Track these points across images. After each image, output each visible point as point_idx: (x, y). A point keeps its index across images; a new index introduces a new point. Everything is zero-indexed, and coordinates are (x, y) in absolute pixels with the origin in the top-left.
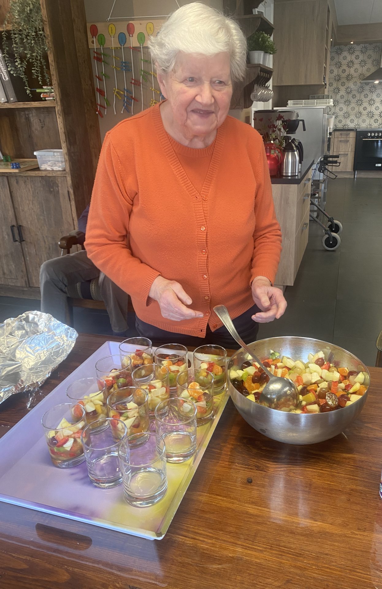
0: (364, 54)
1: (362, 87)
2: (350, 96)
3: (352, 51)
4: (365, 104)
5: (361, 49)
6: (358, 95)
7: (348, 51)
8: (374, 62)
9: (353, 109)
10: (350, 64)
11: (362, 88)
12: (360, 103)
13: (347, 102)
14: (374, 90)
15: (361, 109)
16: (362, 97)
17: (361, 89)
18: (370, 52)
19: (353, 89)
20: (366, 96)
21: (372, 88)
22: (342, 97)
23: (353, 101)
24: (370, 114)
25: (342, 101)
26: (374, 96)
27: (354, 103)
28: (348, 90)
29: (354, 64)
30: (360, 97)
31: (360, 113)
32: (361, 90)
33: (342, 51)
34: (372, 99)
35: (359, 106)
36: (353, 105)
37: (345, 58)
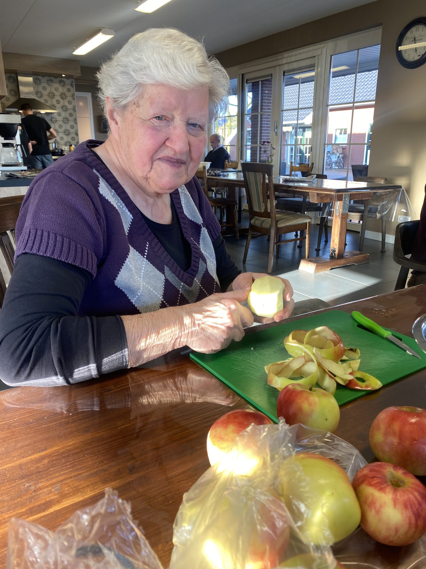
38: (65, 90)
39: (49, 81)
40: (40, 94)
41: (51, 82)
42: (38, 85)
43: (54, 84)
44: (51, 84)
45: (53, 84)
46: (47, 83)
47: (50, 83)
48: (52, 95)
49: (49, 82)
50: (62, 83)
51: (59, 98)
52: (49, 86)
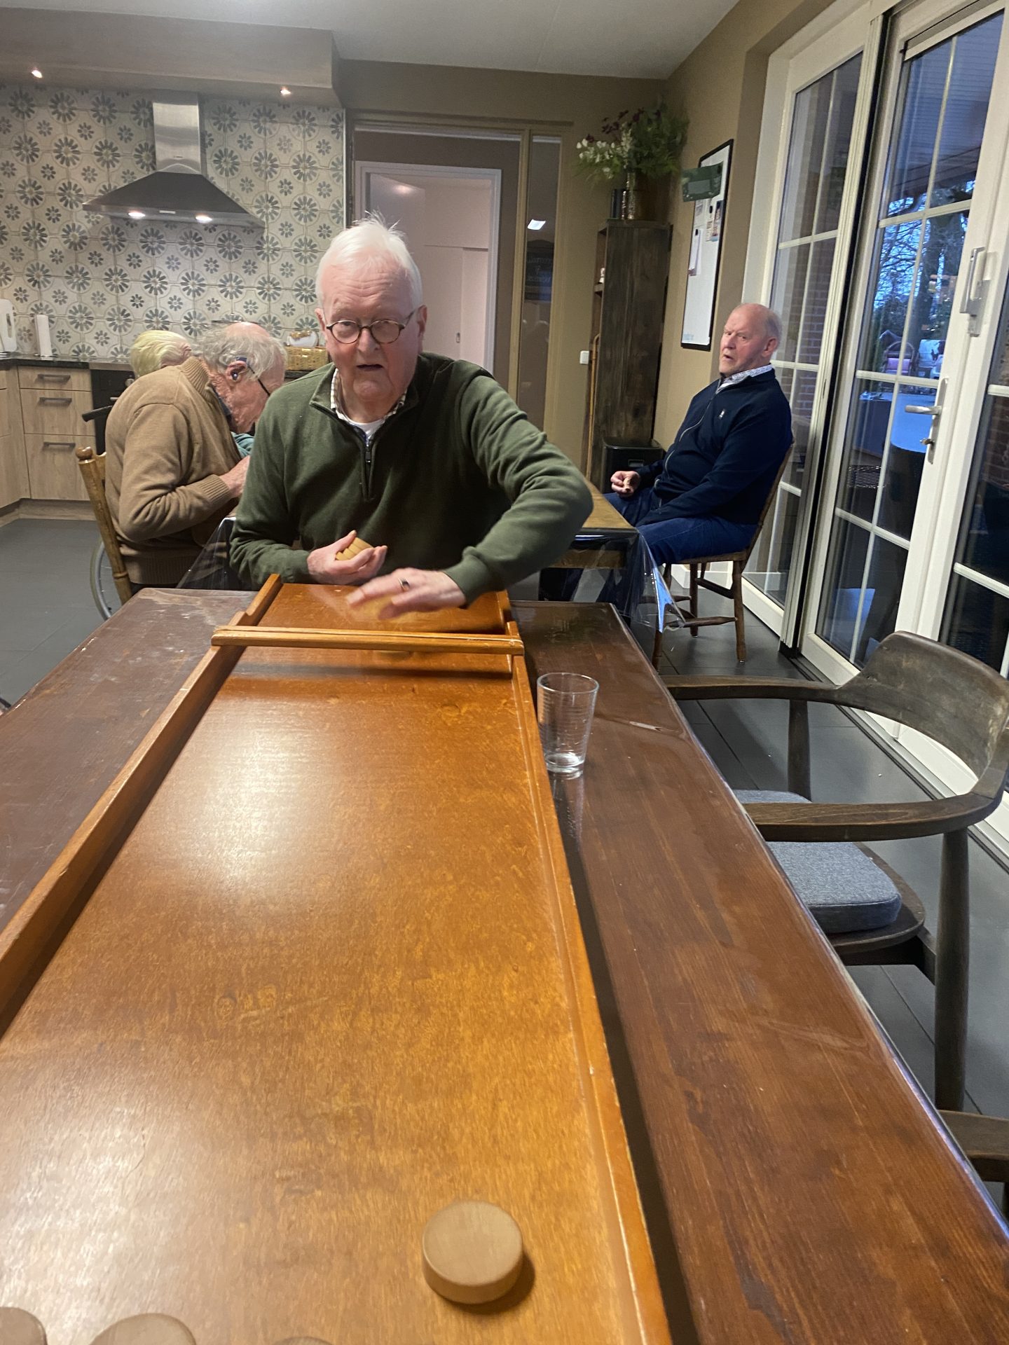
0: (104, 123)
1: (117, 231)
2: (84, 256)
3: (63, 108)
4: (137, 288)
5: (93, 107)
6: (107, 255)
7: (51, 107)
8: (144, 155)
9: (99, 299)
10: (67, 151)
11: (119, 236)
12: (116, 279)
13: (77, 276)
14: (156, 245)
15: (125, 300)
16: (123, 264)
17: (116, 237)
18: (126, 120)
19: (86, 234)
20: (134, 261)
21: (150, 239)
22: (57, 257)
23: (95, 272)
24: (154, 319)
25: (61, 269)
26: (161, 266)
27: (98, 279)
28: (74, 236)
29: (78, 152)
30: (115, 264)
31: (122, 314)
32: (114, 240)
33: (33, 106)
34: (154, 271)
35: (117, 292)
36: (96, 286)
37: (45, 129)
38: (313, 147)
39: (261, 115)
40: (229, 159)
41: (268, 119)
42: (225, 131)
43: (277, 126)
44: (268, 125)
45: (275, 125)
46: (253, 124)
47: (265, 121)
48: (269, 163)
49: (261, 119)
50: (304, 124)
51: (288, 174)
52: (262, 135)
